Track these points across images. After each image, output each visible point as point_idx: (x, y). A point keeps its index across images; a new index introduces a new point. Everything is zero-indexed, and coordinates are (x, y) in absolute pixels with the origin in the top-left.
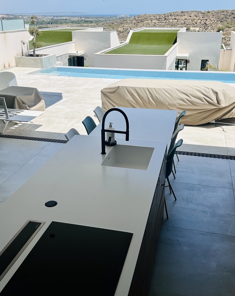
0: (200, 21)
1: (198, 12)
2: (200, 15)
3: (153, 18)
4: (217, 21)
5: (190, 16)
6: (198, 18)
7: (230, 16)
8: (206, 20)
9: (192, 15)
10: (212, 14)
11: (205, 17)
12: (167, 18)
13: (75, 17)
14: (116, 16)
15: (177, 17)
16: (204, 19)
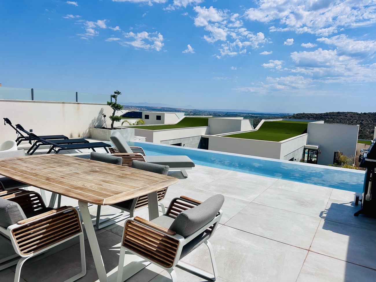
0: (356, 121)
2: (356, 116)
8: (363, 120)
10: (368, 115)
11: (361, 118)
16: (360, 119)
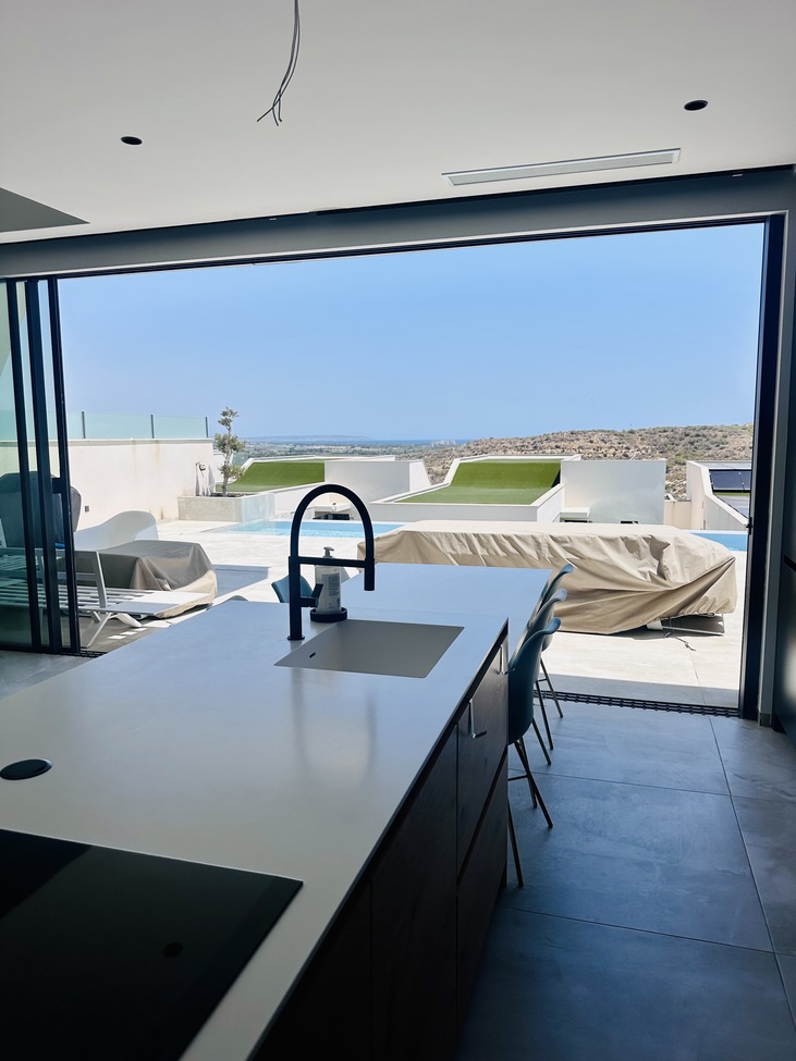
0: (613, 450)
1: (609, 432)
2: (613, 437)
3: (509, 446)
4: (653, 450)
5: (591, 442)
6: (608, 445)
7: (681, 439)
8: (628, 448)
9: (595, 439)
10: (640, 436)
11: (624, 443)
12: (539, 445)
13: (339, 445)
14: (427, 443)
15: (561, 444)
16: (622, 447)
